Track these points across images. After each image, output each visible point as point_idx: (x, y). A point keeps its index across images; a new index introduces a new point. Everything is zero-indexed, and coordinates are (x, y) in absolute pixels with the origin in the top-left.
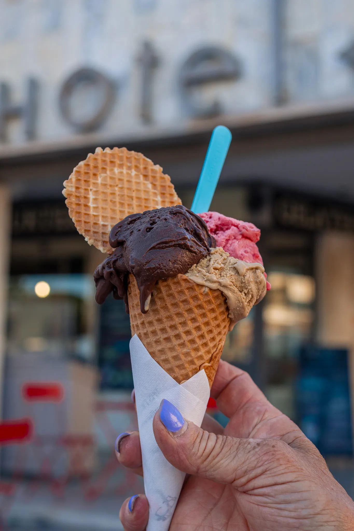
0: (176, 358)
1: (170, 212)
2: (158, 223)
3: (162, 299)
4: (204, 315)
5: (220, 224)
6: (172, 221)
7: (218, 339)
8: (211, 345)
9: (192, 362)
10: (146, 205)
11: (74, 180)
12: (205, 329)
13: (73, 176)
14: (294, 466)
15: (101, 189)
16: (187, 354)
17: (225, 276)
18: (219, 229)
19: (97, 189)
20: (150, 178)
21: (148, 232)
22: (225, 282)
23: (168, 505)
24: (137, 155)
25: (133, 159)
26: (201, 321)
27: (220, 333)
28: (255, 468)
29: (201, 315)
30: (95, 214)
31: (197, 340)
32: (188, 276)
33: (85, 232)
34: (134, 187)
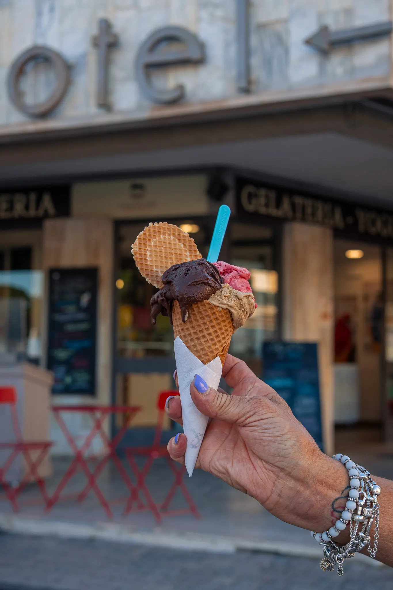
0: (203, 349)
1: (198, 263)
2: (191, 270)
3: (194, 315)
4: (219, 324)
5: (226, 269)
6: (199, 269)
7: (227, 338)
8: (223, 341)
9: (212, 352)
10: (180, 258)
11: (137, 243)
12: (219, 332)
13: (137, 241)
14: (272, 409)
15: (153, 249)
16: (209, 347)
17: (231, 300)
18: (226, 272)
19: (151, 249)
20: (182, 241)
21: (186, 275)
22: (231, 304)
23: (198, 439)
24: (174, 226)
25: (171, 229)
26: (217, 327)
27: (228, 335)
28: (249, 412)
29: (217, 324)
30: (151, 264)
31: (215, 339)
32: (210, 301)
33: (146, 276)
34: (173, 247)
